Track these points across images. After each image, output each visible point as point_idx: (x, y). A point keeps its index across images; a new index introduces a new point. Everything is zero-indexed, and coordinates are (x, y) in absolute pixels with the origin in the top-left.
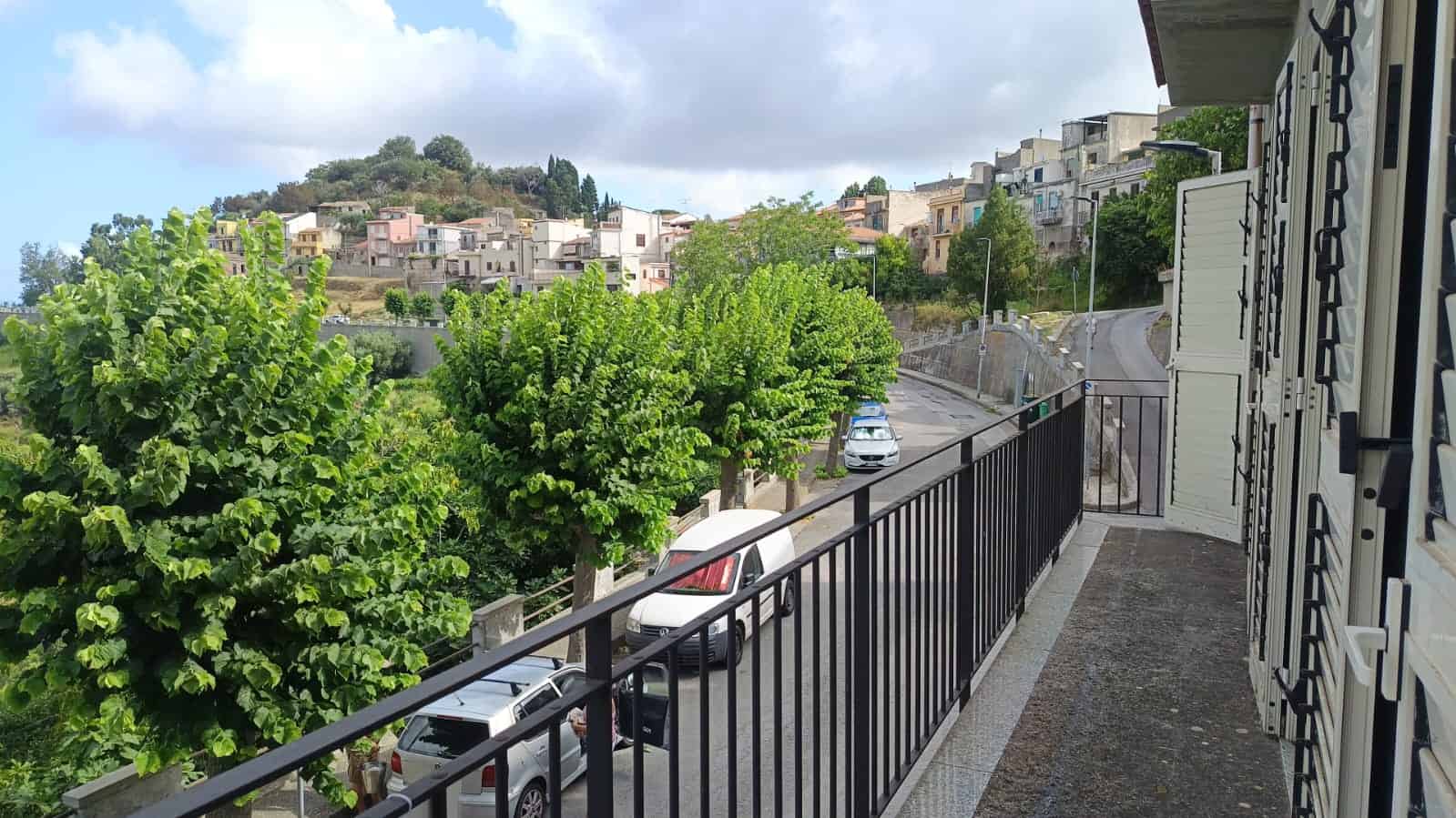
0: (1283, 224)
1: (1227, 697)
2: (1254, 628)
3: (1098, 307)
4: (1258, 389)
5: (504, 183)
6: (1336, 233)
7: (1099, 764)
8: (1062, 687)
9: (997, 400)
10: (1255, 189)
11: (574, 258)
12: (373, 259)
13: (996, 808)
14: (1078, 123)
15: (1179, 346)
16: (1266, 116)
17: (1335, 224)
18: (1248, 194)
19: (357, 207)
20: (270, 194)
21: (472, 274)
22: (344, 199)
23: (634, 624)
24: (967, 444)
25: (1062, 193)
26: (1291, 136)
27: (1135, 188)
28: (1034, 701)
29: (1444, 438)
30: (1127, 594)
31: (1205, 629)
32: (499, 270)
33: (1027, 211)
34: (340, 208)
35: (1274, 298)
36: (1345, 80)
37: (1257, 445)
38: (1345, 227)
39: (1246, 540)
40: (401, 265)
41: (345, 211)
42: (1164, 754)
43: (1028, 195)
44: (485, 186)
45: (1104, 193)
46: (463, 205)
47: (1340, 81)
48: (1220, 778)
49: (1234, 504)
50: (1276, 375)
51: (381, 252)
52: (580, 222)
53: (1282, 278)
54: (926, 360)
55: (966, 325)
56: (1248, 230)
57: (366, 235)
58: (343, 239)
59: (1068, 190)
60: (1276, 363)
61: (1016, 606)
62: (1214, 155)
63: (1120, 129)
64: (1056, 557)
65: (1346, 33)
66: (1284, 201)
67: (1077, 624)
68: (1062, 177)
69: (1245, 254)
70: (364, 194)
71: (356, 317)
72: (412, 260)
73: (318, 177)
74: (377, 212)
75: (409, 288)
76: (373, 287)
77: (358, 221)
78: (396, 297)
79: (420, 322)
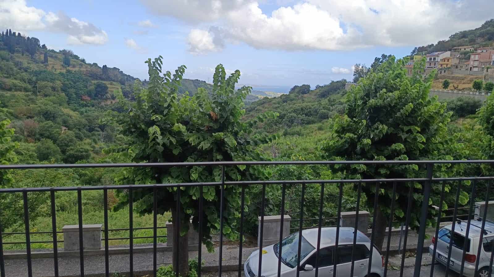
12: (471, 68)
19: (468, 48)
20: (434, 45)
22: (463, 46)
34: (461, 49)
40: (483, 71)
41: (463, 50)
51: (474, 65)
57: (470, 59)
58: (459, 61)
70: (472, 43)
71: (460, 90)
72: (488, 68)
73: (453, 38)
74: (476, 50)
75: (485, 79)
76: (469, 79)
77: (467, 53)
78: (477, 83)
79: (487, 93)
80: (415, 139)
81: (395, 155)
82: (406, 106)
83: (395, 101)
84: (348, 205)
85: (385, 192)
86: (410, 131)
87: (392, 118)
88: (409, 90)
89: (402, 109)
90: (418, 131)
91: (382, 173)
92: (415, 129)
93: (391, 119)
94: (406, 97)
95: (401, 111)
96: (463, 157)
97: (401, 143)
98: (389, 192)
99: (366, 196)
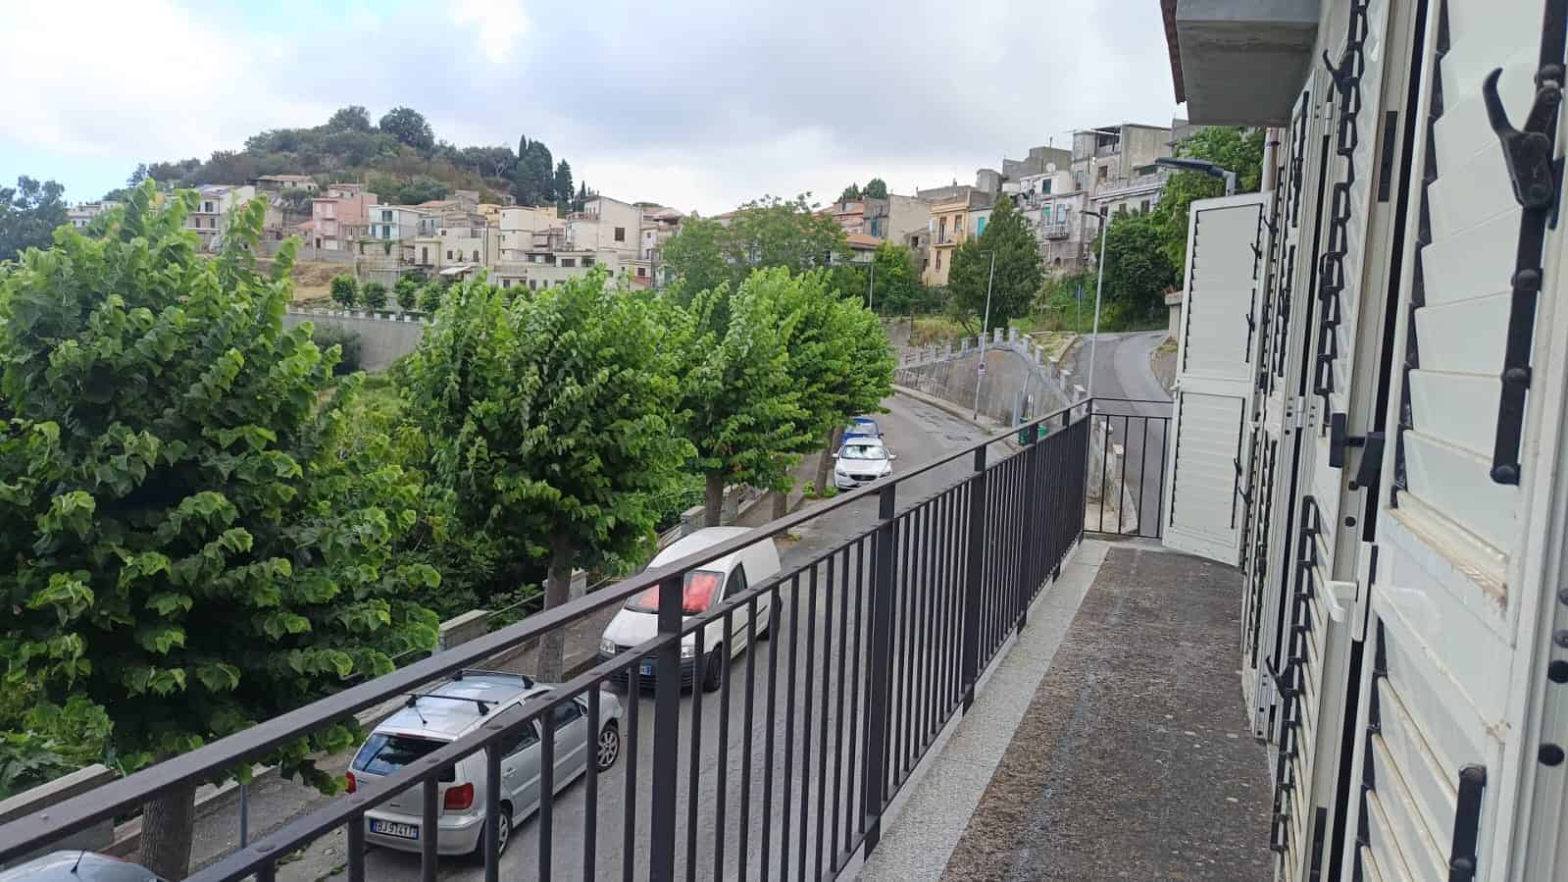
0: (1293, 248)
1: (1218, 706)
2: (1248, 641)
3: (1103, 328)
4: (1262, 411)
5: (468, 164)
6: (1339, 257)
7: (1098, 762)
8: (1063, 694)
9: (994, 421)
10: (1268, 214)
11: (544, 250)
12: (318, 241)
13: (999, 799)
14: (1091, 134)
15: (1185, 367)
16: (1281, 138)
17: (1338, 249)
18: (1261, 218)
19: (302, 181)
20: (203, 163)
21: (430, 262)
22: (288, 173)
23: (608, 644)
24: (981, 451)
25: (1070, 206)
26: (1304, 163)
27: (1145, 205)
28: (1034, 706)
29: (1408, 425)
30: (1126, 611)
31: (1199, 645)
32: (460, 260)
33: (1035, 223)
34: (282, 182)
35: (1281, 318)
36: (1352, 118)
37: (1259, 466)
38: (1346, 252)
39: (1244, 560)
40: (350, 249)
41: (288, 185)
42: (1158, 755)
43: (1036, 207)
44: (446, 166)
45: (1114, 208)
46: (424, 187)
47: (1348, 118)
48: (1209, 776)
49: (1232, 527)
50: (1279, 395)
51: (328, 234)
52: (554, 211)
53: (1288, 301)
54: (922, 377)
55: (965, 342)
56: (1259, 254)
57: (311, 214)
58: (284, 218)
59: (1076, 204)
60: (1280, 382)
61: (1018, 619)
62: (1228, 176)
63: (1133, 142)
64: (1056, 574)
65: (1355, 74)
66: (1295, 226)
67: (1077, 637)
68: (1070, 189)
69: (1255, 278)
70: (310, 168)
71: (297, 305)
72: (362, 244)
73: (259, 147)
74: (324, 189)
75: (359, 274)
76: (317, 272)
77: (302, 198)
78: (344, 283)
79: (371, 314)
80: (267, 471)
81: (199, 536)
82: (219, 359)
83: (173, 345)
84: (13, 763)
85: (186, 679)
86: (238, 447)
87: (172, 406)
88: (216, 303)
89: (207, 370)
90: (269, 441)
91: (163, 613)
92: (259, 436)
93: (169, 411)
94: (213, 330)
95: (204, 376)
96: (405, 505)
97: (216, 491)
98: (201, 673)
99: (107, 716)
